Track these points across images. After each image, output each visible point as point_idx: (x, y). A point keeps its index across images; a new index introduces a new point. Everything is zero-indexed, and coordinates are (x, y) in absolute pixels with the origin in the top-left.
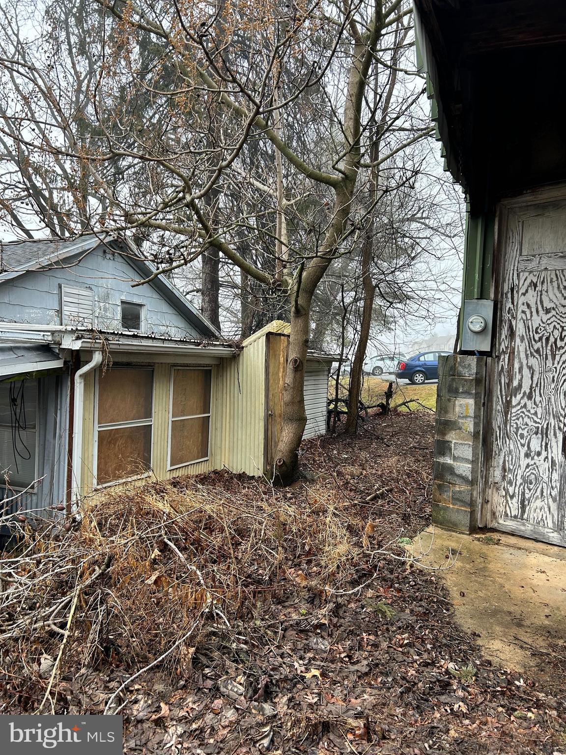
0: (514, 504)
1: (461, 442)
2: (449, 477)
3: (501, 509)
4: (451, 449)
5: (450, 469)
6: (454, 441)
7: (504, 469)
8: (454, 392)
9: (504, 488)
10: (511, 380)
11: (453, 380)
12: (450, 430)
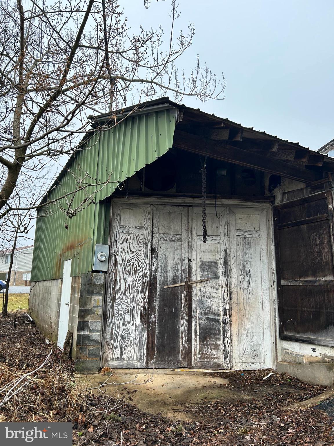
0: (117, 352)
1: (94, 321)
2: (86, 342)
3: (110, 356)
4: (88, 326)
5: (88, 338)
6: (90, 321)
7: (112, 334)
8: (91, 293)
9: (112, 344)
10: (115, 286)
11: (90, 286)
12: (88, 315)
